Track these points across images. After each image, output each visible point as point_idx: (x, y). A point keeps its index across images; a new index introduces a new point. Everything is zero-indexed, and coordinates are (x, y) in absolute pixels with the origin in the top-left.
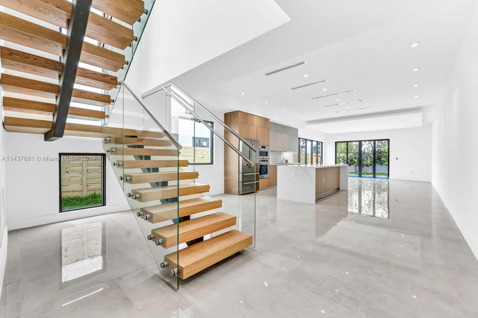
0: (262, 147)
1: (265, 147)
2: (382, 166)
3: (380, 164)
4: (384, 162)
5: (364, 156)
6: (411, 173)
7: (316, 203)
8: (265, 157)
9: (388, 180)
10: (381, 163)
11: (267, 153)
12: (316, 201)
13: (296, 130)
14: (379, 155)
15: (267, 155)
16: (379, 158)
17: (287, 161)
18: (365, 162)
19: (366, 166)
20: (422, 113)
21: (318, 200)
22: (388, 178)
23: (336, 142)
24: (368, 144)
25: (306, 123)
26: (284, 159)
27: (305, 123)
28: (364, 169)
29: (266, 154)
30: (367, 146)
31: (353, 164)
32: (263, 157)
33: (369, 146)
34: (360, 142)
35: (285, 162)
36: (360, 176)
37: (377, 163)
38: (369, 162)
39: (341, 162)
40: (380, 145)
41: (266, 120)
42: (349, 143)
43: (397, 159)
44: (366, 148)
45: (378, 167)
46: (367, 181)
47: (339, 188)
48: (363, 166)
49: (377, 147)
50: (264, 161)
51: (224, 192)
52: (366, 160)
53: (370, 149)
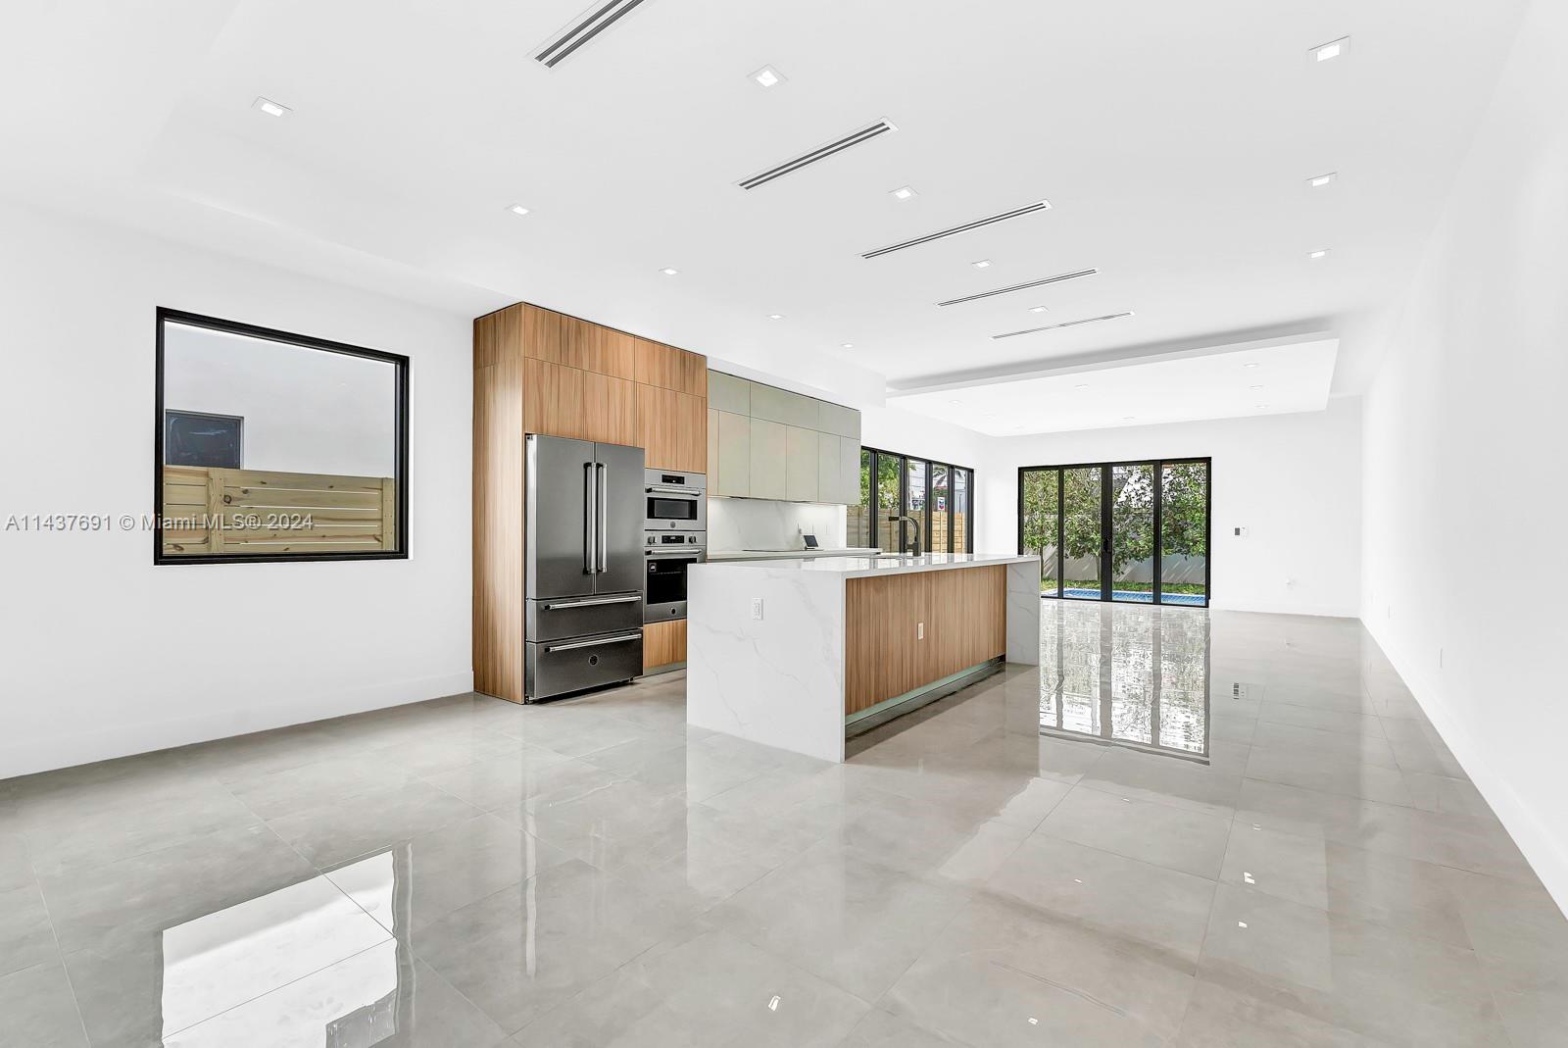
0: (667, 479)
1: (680, 480)
2: (1186, 558)
3: (1180, 551)
4: (1195, 543)
5: (1128, 521)
6: (1289, 584)
7: (849, 755)
8: (681, 524)
9: (1207, 615)
10: (1185, 548)
11: (693, 505)
12: (847, 740)
13: (852, 416)
14: (1177, 517)
15: (693, 515)
16: (1178, 531)
17: (811, 541)
18: (1129, 544)
19: (1133, 559)
20: (1333, 344)
21: (859, 738)
22: (1207, 606)
23: (1020, 469)
24: (1140, 479)
25: (893, 390)
26: (800, 531)
27: (888, 390)
28: (1126, 571)
29: (692, 510)
30: (1138, 486)
31: (1090, 550)
32: (673, 525)
33: (1145, 485)
34: (1107, 468)
35: (805, 544)
36: (1107, 597)
37: (1170, 546)
38: (1141, 543)
39: (1050, 545)
40: (1179, 483)
41: (689, 363)
42: (1066, 472)
43: (1237, 532)
44: (1133, 494)
45: (1172, 560)
46: (1133, 615)
47: (1003, 658)
48: (1123, 557)
49: (1170, 490)
50: (680, 539)
51: (471, 688)
52: (1135, 535)
53: (1148, 499)
